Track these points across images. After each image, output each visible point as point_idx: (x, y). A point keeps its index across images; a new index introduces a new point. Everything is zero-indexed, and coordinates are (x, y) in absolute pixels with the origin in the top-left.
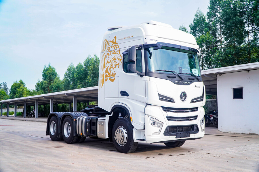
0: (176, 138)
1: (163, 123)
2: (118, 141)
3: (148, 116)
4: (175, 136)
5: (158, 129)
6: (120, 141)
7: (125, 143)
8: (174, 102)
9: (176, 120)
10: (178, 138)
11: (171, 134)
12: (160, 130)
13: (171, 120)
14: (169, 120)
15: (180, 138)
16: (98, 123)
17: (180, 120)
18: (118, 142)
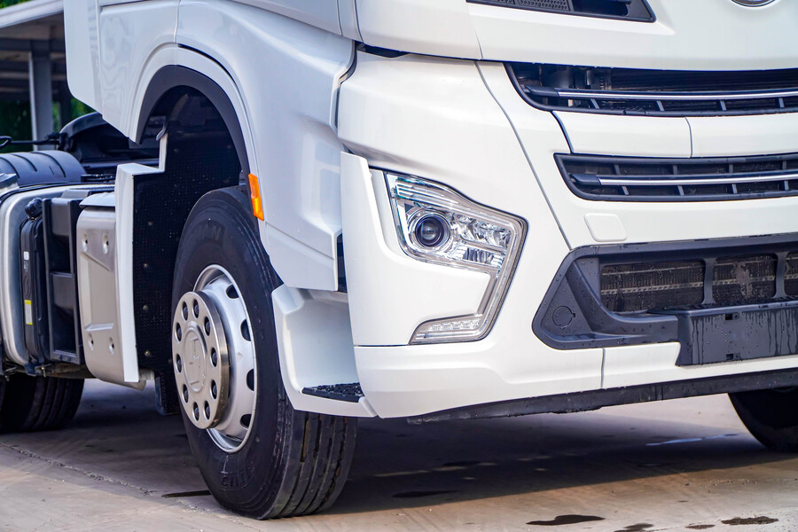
0: (680, 362)
1: (524, 224)
2: (195, 406)
3: (364, 162)
4: (674, 348)
5: (475, 281)
6: (206, 405)
7: (245, 420)
8: (649, 17)
9: (673, 190)
10: (701, 363)
11: (624, 329)
12: (499, 289)
13: (617, 190)
14: (586, 190)
15: (731, 358)
16: (82, 245)
17: (727, 188)
18: (192, 415)
